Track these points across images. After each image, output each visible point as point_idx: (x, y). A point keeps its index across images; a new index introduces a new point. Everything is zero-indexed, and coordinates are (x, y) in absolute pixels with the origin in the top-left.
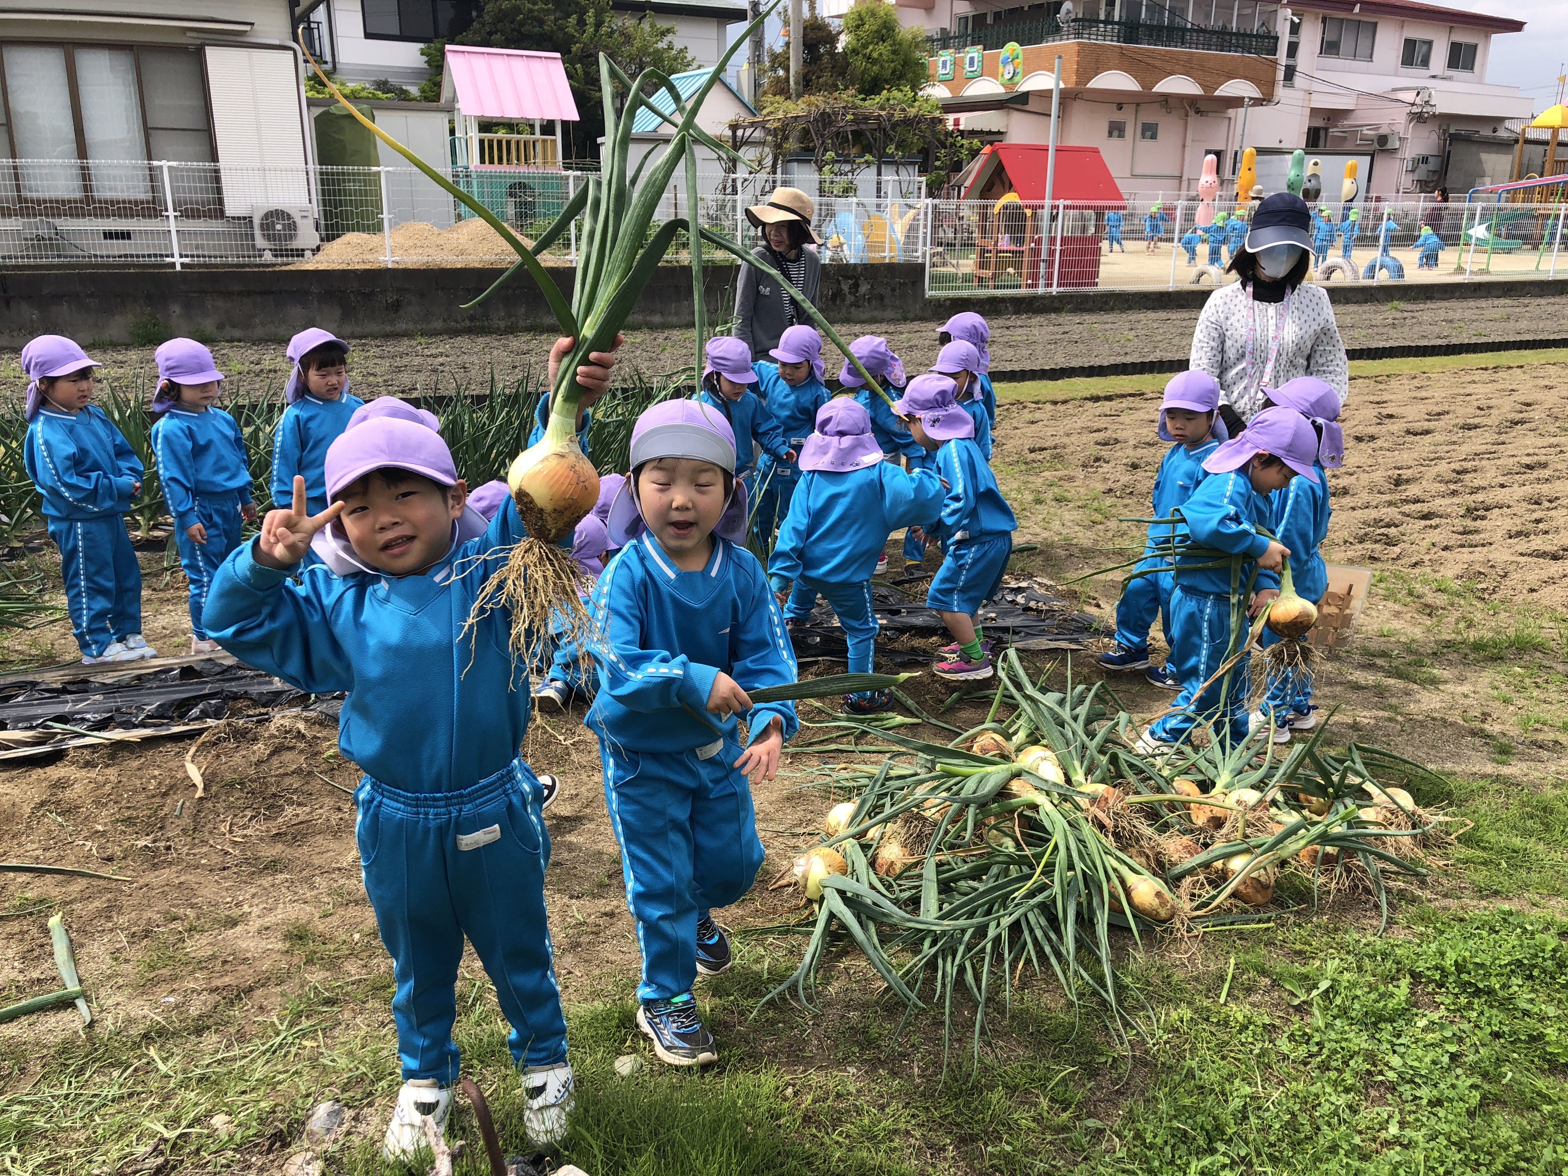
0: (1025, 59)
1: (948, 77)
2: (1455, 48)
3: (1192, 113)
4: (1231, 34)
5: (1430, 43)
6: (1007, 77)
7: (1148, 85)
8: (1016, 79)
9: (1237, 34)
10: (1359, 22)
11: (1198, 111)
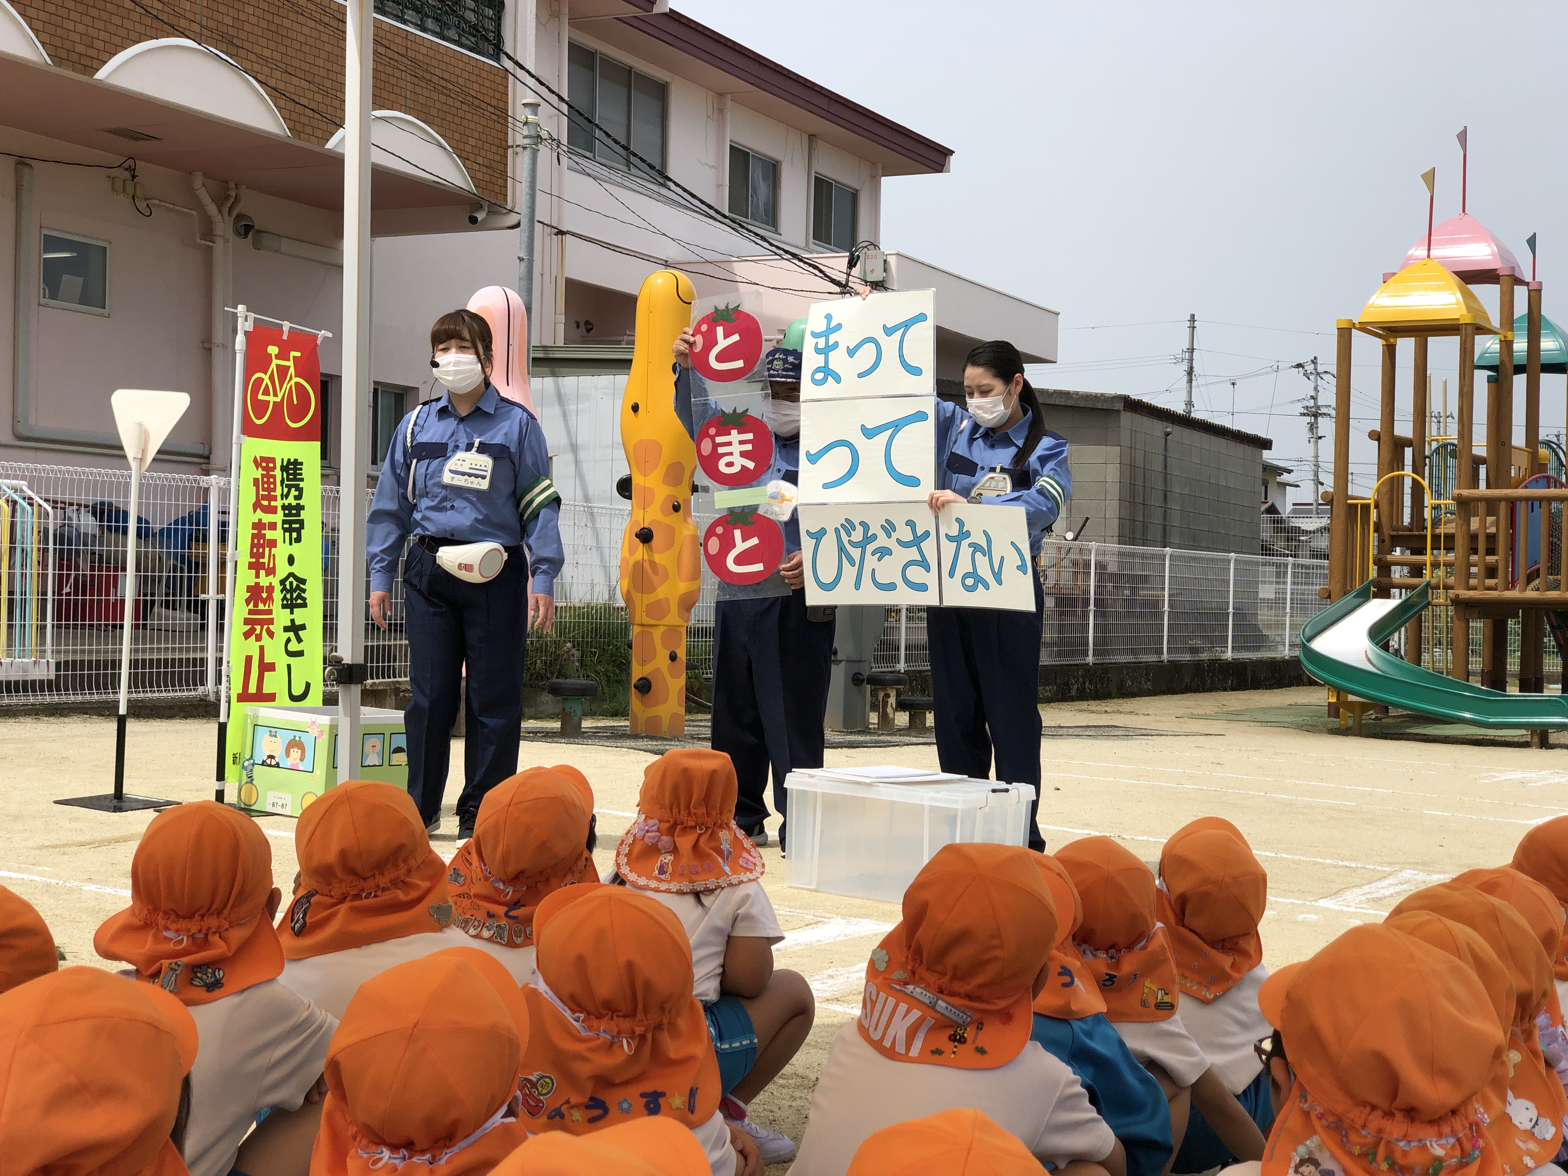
2: (821, 191)
3: (225, 228)
5: (773, 169)
10: (629, 70)
11: (245, 228)
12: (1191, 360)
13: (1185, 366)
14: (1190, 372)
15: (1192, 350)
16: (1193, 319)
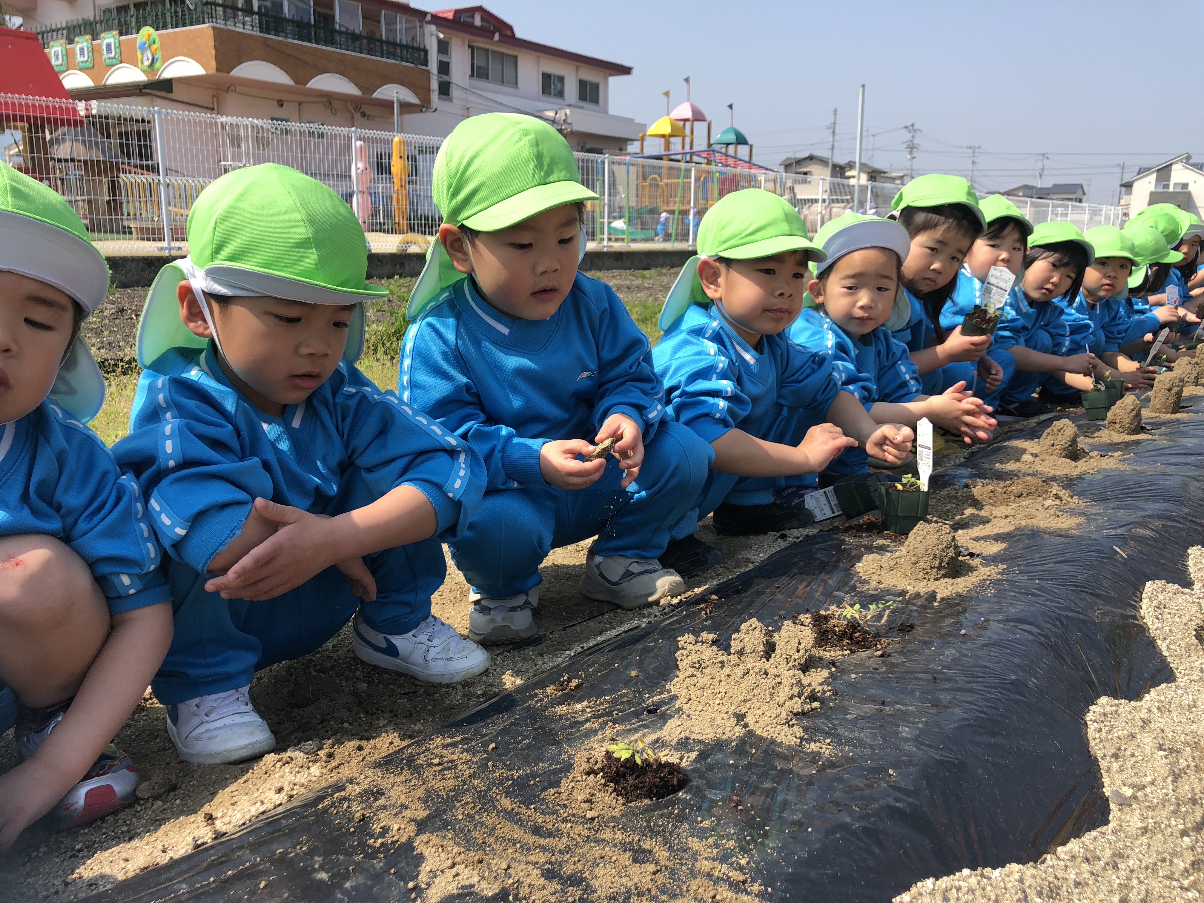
0: (162, 45)
1: (89, 65)
2: (583, 85)
3: (357, 116)
4: (381, 41)
5: (561, 79)
6: (147, 63)
7: (301, 80)
8: (157, 65)
9: (387, 42)
10: (502, 54)
11: (364, 115)
12: (834, 128)
13: (831, 130)
14: (834, 132)
15: (835, 123)
16: (835, 111)
